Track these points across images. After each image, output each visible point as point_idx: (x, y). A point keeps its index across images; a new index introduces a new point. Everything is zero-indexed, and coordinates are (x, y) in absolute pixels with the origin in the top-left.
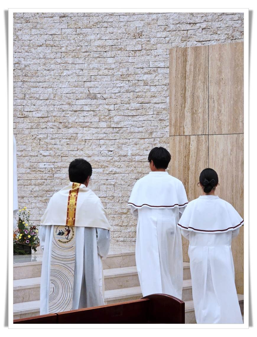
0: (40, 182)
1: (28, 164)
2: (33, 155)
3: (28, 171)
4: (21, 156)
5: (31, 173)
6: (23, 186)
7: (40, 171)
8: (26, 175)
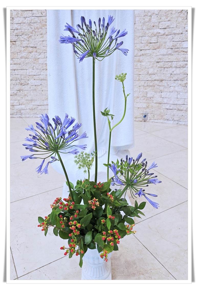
0: (182, 64)
1: (170, 44)
2: (178, 32)
3: (170, 51)
4: (164, 35)
5: (173, 54)
6: (163, 69)
7: (183, 51)
8: (167, 56)
